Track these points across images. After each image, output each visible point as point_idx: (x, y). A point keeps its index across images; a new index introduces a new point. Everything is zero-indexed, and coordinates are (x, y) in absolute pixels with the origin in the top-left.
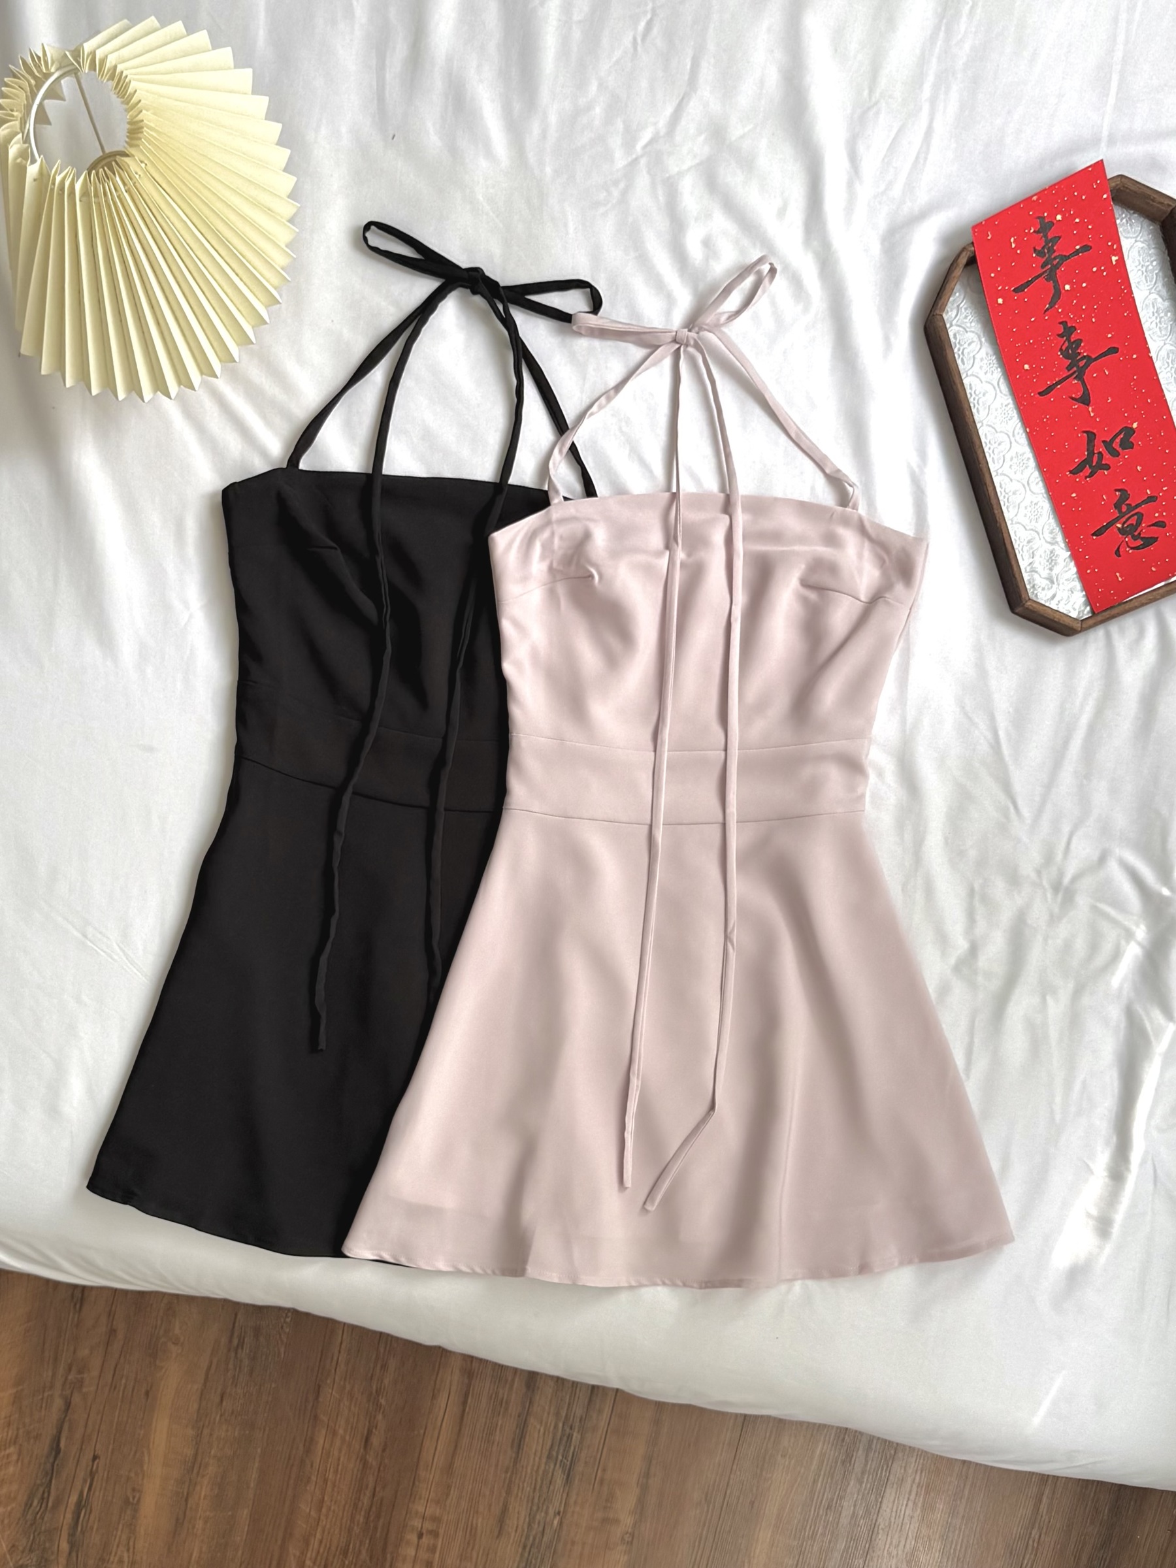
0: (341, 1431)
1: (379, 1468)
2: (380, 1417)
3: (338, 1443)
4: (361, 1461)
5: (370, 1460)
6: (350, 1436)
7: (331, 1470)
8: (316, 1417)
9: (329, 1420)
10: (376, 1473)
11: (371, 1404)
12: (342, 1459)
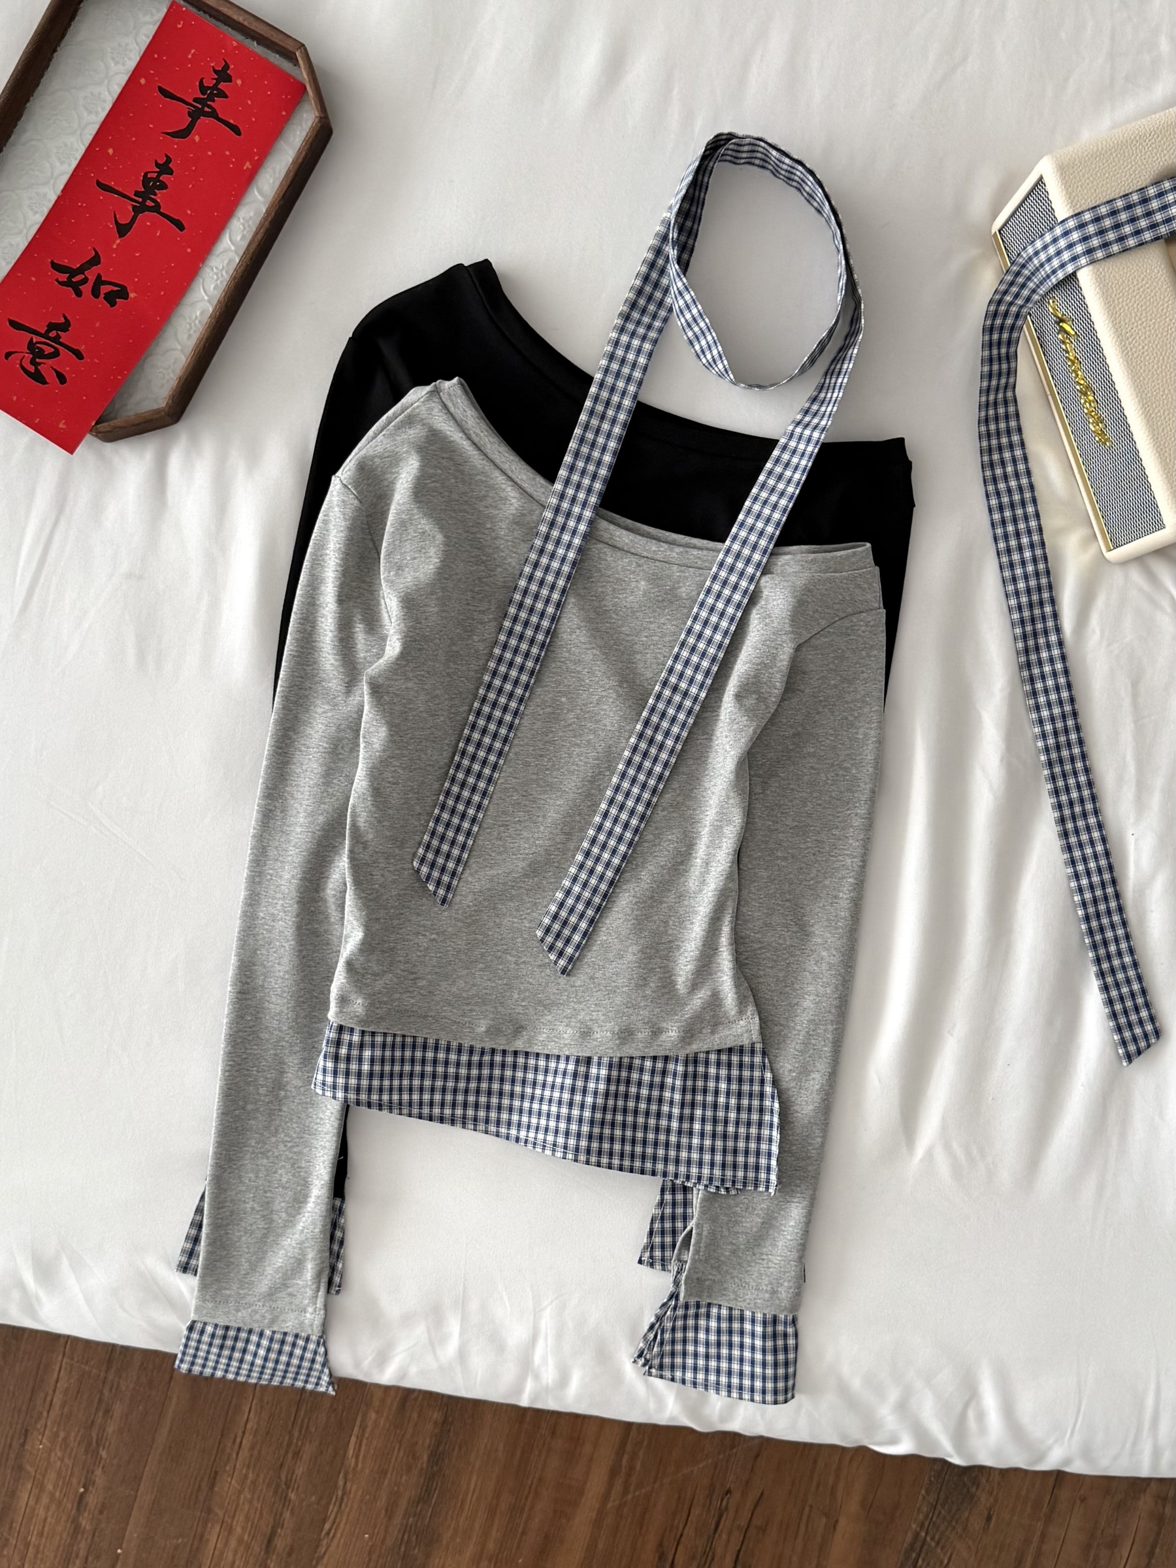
0: (50, 1487)
1: (94, 1534)
2: (98, 1472)
3: (45, 1500)
4: (72, 1522)
5: (83, 1524)
6: (61, 1492)
7: (35, 1532)
8: (20, 1468)
9: (36, 1472)
10: (89, 1540)
11: (90, 1456)
12: (49, 1520)
